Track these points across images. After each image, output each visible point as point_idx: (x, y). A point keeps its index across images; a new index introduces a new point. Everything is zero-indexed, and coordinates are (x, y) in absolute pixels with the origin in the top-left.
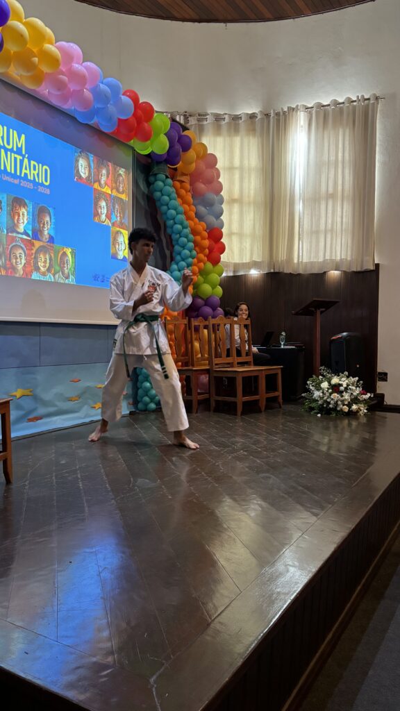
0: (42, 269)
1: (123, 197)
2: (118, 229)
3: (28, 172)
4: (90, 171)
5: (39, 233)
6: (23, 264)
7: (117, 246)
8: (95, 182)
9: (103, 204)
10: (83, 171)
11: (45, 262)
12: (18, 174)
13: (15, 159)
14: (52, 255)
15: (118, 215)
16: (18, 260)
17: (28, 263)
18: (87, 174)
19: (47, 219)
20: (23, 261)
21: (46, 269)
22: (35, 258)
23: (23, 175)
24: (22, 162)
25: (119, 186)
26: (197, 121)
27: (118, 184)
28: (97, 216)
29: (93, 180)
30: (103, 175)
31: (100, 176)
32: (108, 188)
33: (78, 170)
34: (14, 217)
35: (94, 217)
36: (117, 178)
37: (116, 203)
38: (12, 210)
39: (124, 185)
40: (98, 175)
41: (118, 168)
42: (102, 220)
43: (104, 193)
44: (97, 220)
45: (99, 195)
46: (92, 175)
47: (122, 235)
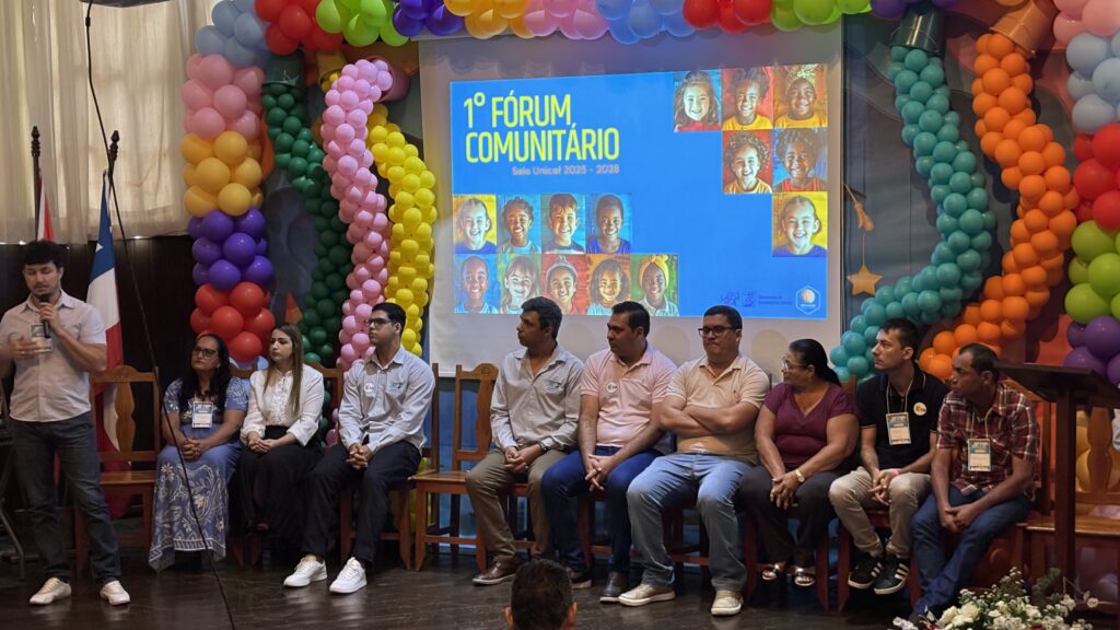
0: (607, 298)
1: (813, 123)
2: (794, 194)
3: (577, 150)
4: (712, 102)
5: (600, 242)
6: (571, 295)
7: (791, 231)
8: (725, 118)
9: (751, 154)
10: (695, 107)
11: (613, 285)
12: (559, 158)
13: (555, 137)
14: (628, 273)
15: (795, 164)
16: (564, 289)
17: (580, 291)
18: (705, 111)
19: (617, 214)
20: (572, 290)
22: (593, 281)
23: (567, 158)
24: (565, 138)
25: (798, 105)
27: (794, 101)
28: (732, 181)
29: (720, 117)
30: (748, 98)
31: (740, 104)
32: (765, 119)
33: (683, 110)
34: (554, 225)
35: (724, 186)
36: (791, 89)
37: (789, 142)
38: (551, 216)
39: (815, 98)
40: (736, 104)
41: (795, 68)
42: (745, 187)
43: (752, 133)
44: (732, 190)
45: (737, 140)
46: (719, 109)
47: (807, 203)
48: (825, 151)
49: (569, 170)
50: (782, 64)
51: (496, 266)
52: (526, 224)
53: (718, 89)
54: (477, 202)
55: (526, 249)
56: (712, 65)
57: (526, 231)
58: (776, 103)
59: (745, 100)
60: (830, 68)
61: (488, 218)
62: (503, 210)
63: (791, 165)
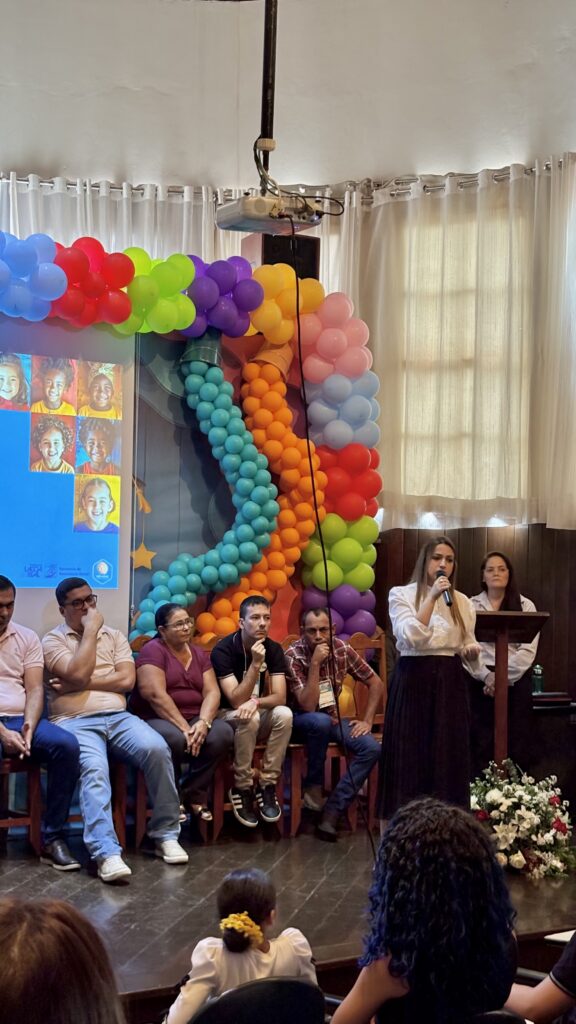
1: (110, 415)
2: (94, 476)
4: (22, 386)
7: (90, 509)
8: (34, 401)
9: (55, 437)
10: (5, 387)
15: (95, 450)
18: (15, 392)
25: (98, 398)
26: (392, 195)
27: (95, 394)
28: (38, 460)
29: (29, 399)
30: (55, 385)
31: (48, 389)
32: (69, 406)
35: (31, 464)
36: (92, 383)
37: (90, 429)
39: (112, 394)
40: (44, 389)
41: (97, 365)
42: (50, 467)
43: (57, 417)
44: (38, 468)
45: (45, 422)
46: (28, 391)
47: (104, 485)
48: (119, 441)
50: (85, 359)
53: (28, 373)
56: (24, 351)
58: (80, 393)
59: (52, 387)
60: (125, 371)
63: (92, 449)
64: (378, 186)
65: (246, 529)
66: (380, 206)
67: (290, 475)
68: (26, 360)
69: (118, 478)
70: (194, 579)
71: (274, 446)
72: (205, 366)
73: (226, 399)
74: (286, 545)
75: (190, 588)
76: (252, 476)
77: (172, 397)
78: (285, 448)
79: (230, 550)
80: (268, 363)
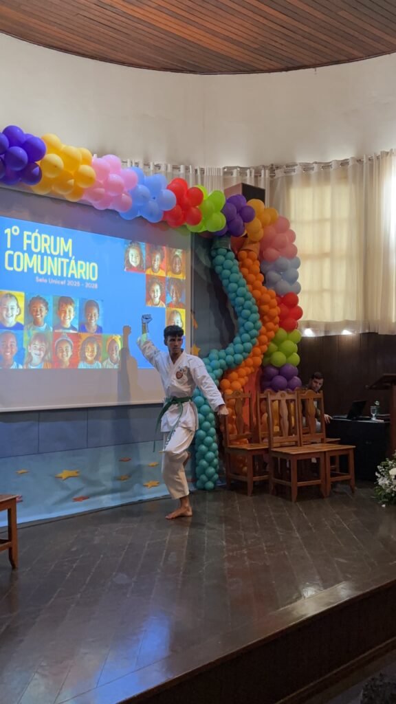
0: (89, 358)
1: (181, 277)
2: (174, 309)
3: (75, 272)
4: (141, 259)
5: (86, 326)
6: (69, 356)
8: (147, 268)
9: (157, 287)
10: (134, 259)
11: (93, 351)
12: (65, 275)
13: (62, 263)
14: (100, 344)
15: (174, 295)
16: (65, 353)
17: (74, 355)
18: (138, 263)
19: (95, 311)
20: (70, 354)
21: (93, 358)
23: (69, 276)
24: (68, 264)
25: (175, 267)
26: (285, 172)
27: (174, 265)
28: (149, 300)
29: (144, 267)
30: (156, 260)
31: (153, 262)
32: (163, 271)
33: (129, 260)
34: (60, 315)
35: (146, 302)
36: (173, 259)
37: (172, 284)
38: (59, 309)
39: (181, 265)
40: (151, 261)
41: (174, 250)
42: (155, 303)
43: (157, 277)
44: (149, 304)
45: (152, 279)
46: (144, 263)
47: (178, 313)
49: (70, 283)
50: (169, 247)
51: (22, 338)
52: (44, 314)
54: (11, 296)
55: (43, 328)
56: (142, 241)
57: (43, 317)
61: (18, 307)
62: (29, 302)
64: (277, 168)
65: (246, 336)
66: (278, 178)
67: (265, 308)
68: (143, 245)
69: (184, 310)
70: (222, 362)
71: (258, 293)
72: (226, 251)
73: (236, 268)
74: (261, 344)
75: (221, 367)
76: (250, 309)
77: (206, 268)
78: (262, 294)
79: (239, 347)
80: (250, 251)
